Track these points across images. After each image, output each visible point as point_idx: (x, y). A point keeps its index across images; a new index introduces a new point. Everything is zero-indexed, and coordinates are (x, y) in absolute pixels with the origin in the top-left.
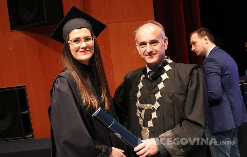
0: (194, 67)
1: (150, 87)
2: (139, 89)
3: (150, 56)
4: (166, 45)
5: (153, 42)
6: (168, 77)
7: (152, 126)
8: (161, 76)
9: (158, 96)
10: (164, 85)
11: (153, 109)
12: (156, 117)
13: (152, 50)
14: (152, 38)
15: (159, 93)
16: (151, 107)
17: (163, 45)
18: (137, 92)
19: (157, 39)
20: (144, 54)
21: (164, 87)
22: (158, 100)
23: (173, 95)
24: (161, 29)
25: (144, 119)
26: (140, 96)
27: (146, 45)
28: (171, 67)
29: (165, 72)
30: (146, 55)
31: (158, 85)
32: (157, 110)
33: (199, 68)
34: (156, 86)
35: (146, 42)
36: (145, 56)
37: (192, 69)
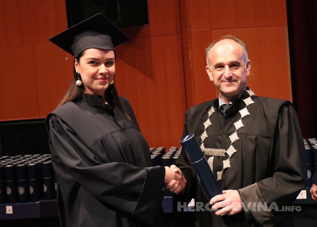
0: (285, 102)
2: (206, 127)
4: (249, 70)
5: (233, 65)
6: (249, 114)
8: (240, 111)
9: (234, 138)
10: (243, 123)
11: (225, 156)
12: (229, 166)
13: (231, 75)
14: (233, 59)
15: (235, 134)
16: (223, 152)
17: (245, 70)
19: (239, 61)
20: (220, 80)
21: (243, 126)
22: (233, 144)
23: (256, 138)
24: (244, 47)
26: (207, 138)
28: (253, 100)
29: (245, 107)
30: (222, 81)
31: (235, 124)
32: (231, 157)
33: (291, 106)
34: (232, 125)
37: (282, 104)
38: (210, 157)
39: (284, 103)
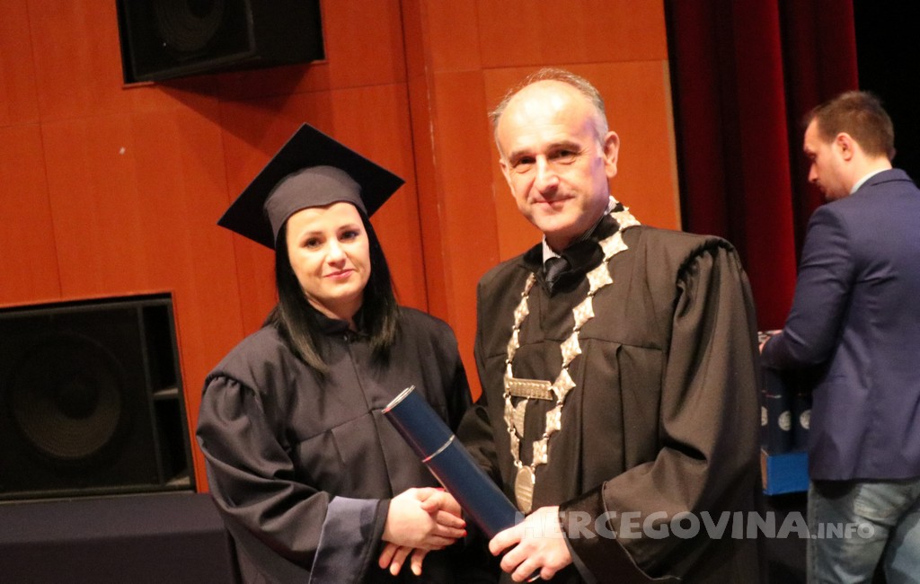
0: (703, 244)
1: (545, 318)
2: (517, 322)
3: (550, 203)
4: (613, 161)
5: (560, 152)
6: (610, 281)
7: (544, 459)
8: (588, 276)
9: (571, 350)
10: (594, 309)
11: (551, 399)
12: (558, 426)
13: (554, 181)
14: (557, 135)
15: (575, 337)
16: (545, 390)
17: (601, 163)
18: (510, 335)
19: (574, 140)
20: (530, 199)
21: (592, 315)
22: (569, 366)
23: (619, 349)
24: (590, 100)
25: (522, 435)
26: (517, 350)
27: (533, 166)
28: (625, 242)
29: (603, 262)
30: (535, 201)
31: (576, 311)
32: (565, 402)
33: (722, 252)
34: (568, 313)
35: (533, 152)
36: (531, 203)
37: (692, 252)
38: (520, 401)
39: (700, 246)
